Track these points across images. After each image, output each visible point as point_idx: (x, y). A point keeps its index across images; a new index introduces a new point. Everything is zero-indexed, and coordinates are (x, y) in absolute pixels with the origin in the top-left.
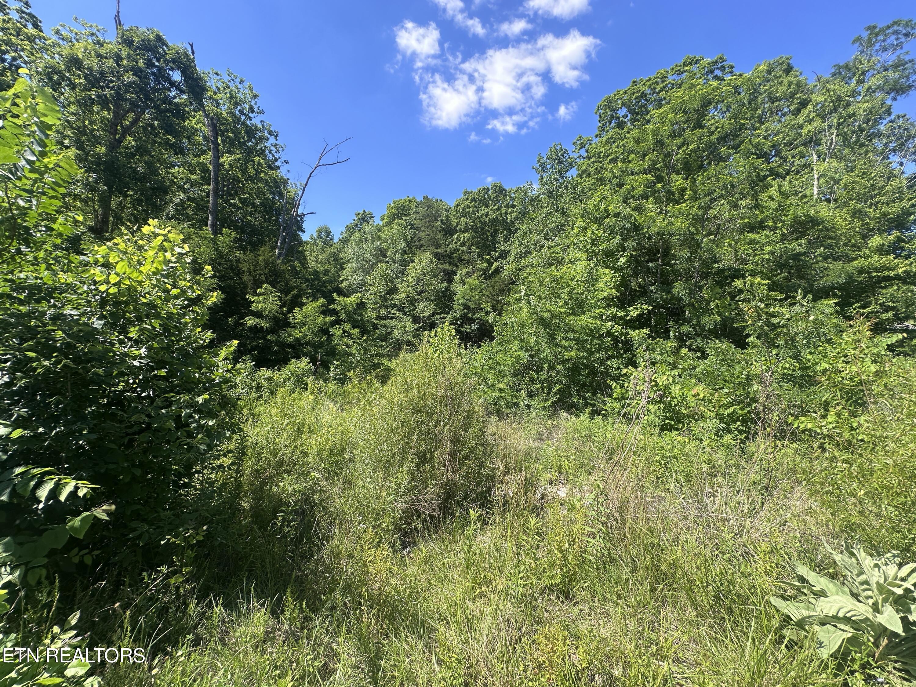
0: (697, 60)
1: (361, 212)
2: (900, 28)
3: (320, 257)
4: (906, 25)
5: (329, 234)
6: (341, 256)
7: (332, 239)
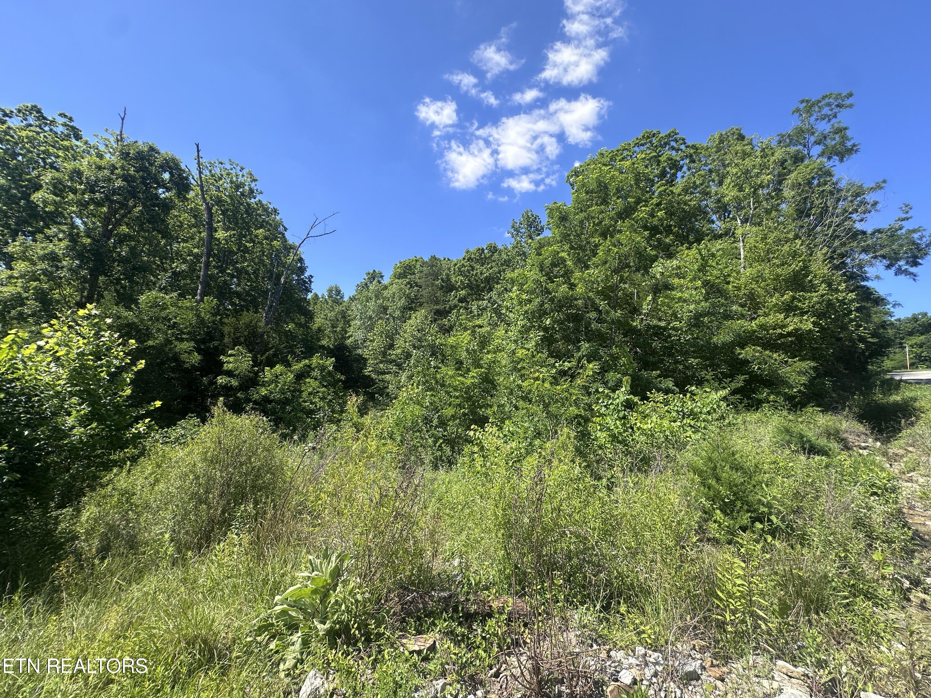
0: (654, 134)
1: (372, 272)
2: (831, 100)
3: (329, 315)
4: (836, 99)
5: (339, 293)
6: (350, 312)
7: (342, 298)
